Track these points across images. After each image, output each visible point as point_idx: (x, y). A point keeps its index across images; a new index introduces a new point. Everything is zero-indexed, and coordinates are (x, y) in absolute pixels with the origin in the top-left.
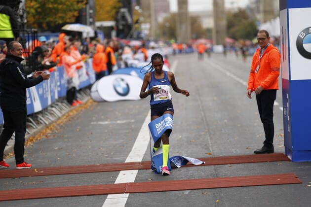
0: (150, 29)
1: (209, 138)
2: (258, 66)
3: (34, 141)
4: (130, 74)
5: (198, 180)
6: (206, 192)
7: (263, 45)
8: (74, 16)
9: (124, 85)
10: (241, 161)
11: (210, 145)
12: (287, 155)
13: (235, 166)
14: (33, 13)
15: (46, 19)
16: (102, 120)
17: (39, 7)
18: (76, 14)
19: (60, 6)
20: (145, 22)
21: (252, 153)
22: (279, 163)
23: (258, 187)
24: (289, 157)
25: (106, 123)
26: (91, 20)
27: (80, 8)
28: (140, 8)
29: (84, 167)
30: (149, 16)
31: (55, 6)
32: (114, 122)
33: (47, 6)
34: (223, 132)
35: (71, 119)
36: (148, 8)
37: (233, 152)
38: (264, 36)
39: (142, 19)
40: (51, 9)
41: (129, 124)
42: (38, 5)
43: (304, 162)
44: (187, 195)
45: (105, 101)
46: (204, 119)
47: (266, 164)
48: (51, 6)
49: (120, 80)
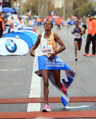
32: (11, 70)
41: (22, 71)
49: (10, 41)
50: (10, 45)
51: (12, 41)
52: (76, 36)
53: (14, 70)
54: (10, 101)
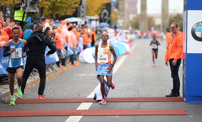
0: (123, 23)
1: (141, 86)
2: (171, 44)
3: (37, 83)
5: (126, 110)
6: (128, 117)
7: (174, 32)
8: (72, 12)
10: (155, 101)
11: (140, 90)
12: (183, 99)
13: (150, 103)
14: (47, 8)
15: (55, 12)
16: (82, 73)
17: (51, 5)
18: (74, 10)
19: (64, 5)
20: (121, 19)
21: (165, 96)
22: (177, 103)
23: (160, 116)
24: (185, 100)
25: (83, 75)
26: (83, 15)
27: (76, 7)
28: (118, 10)
29: (61, 99)
30: (123, 15)
31: (61, 5)
33: (56, 5)
34: (151, 83)
35: (63, 72)
36: (123, 10)
37: (152, 95)
38: (174, 26)
39: (118, 17)
40: (58, 7)
42: (50, 4)
43: (193, 103)
44: (117, 118)
45: (87, 63)
46: (142, 76)
47: (170, 103)
48: (58, 5)
53: (91, 75)
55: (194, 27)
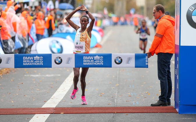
1: (117, 92)
4: (65, 38)
9: (58, 46)
11: (116, 97)
12: (176, 108)
21: (149, 105)
24: (177, 110)
25: (37, 76)
32: (44, 76)
35: (9, 72)
37: (133, 104)
41: (54, 77)
46: (118, 77)
49: (55, 42)
50: (55, 47)
51: (57, 42)
52: (142, 36)
53: (47, 75)
54: (15, 111)
55: (191, 10)
